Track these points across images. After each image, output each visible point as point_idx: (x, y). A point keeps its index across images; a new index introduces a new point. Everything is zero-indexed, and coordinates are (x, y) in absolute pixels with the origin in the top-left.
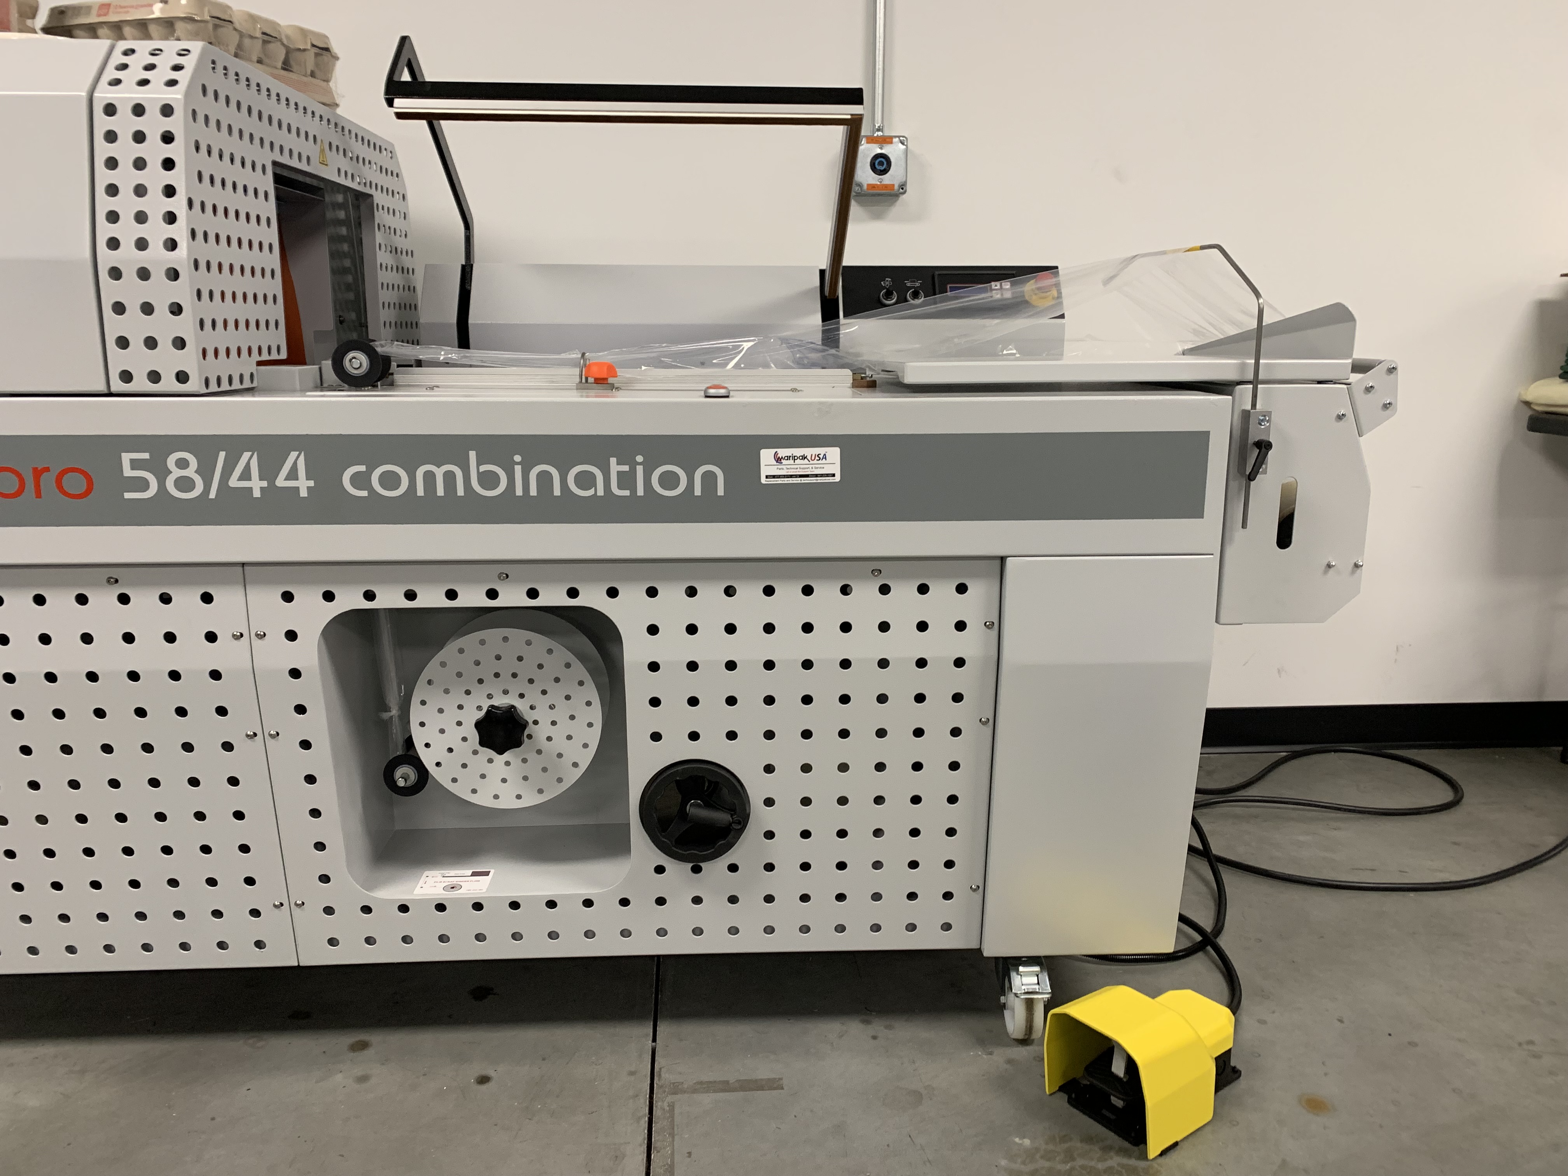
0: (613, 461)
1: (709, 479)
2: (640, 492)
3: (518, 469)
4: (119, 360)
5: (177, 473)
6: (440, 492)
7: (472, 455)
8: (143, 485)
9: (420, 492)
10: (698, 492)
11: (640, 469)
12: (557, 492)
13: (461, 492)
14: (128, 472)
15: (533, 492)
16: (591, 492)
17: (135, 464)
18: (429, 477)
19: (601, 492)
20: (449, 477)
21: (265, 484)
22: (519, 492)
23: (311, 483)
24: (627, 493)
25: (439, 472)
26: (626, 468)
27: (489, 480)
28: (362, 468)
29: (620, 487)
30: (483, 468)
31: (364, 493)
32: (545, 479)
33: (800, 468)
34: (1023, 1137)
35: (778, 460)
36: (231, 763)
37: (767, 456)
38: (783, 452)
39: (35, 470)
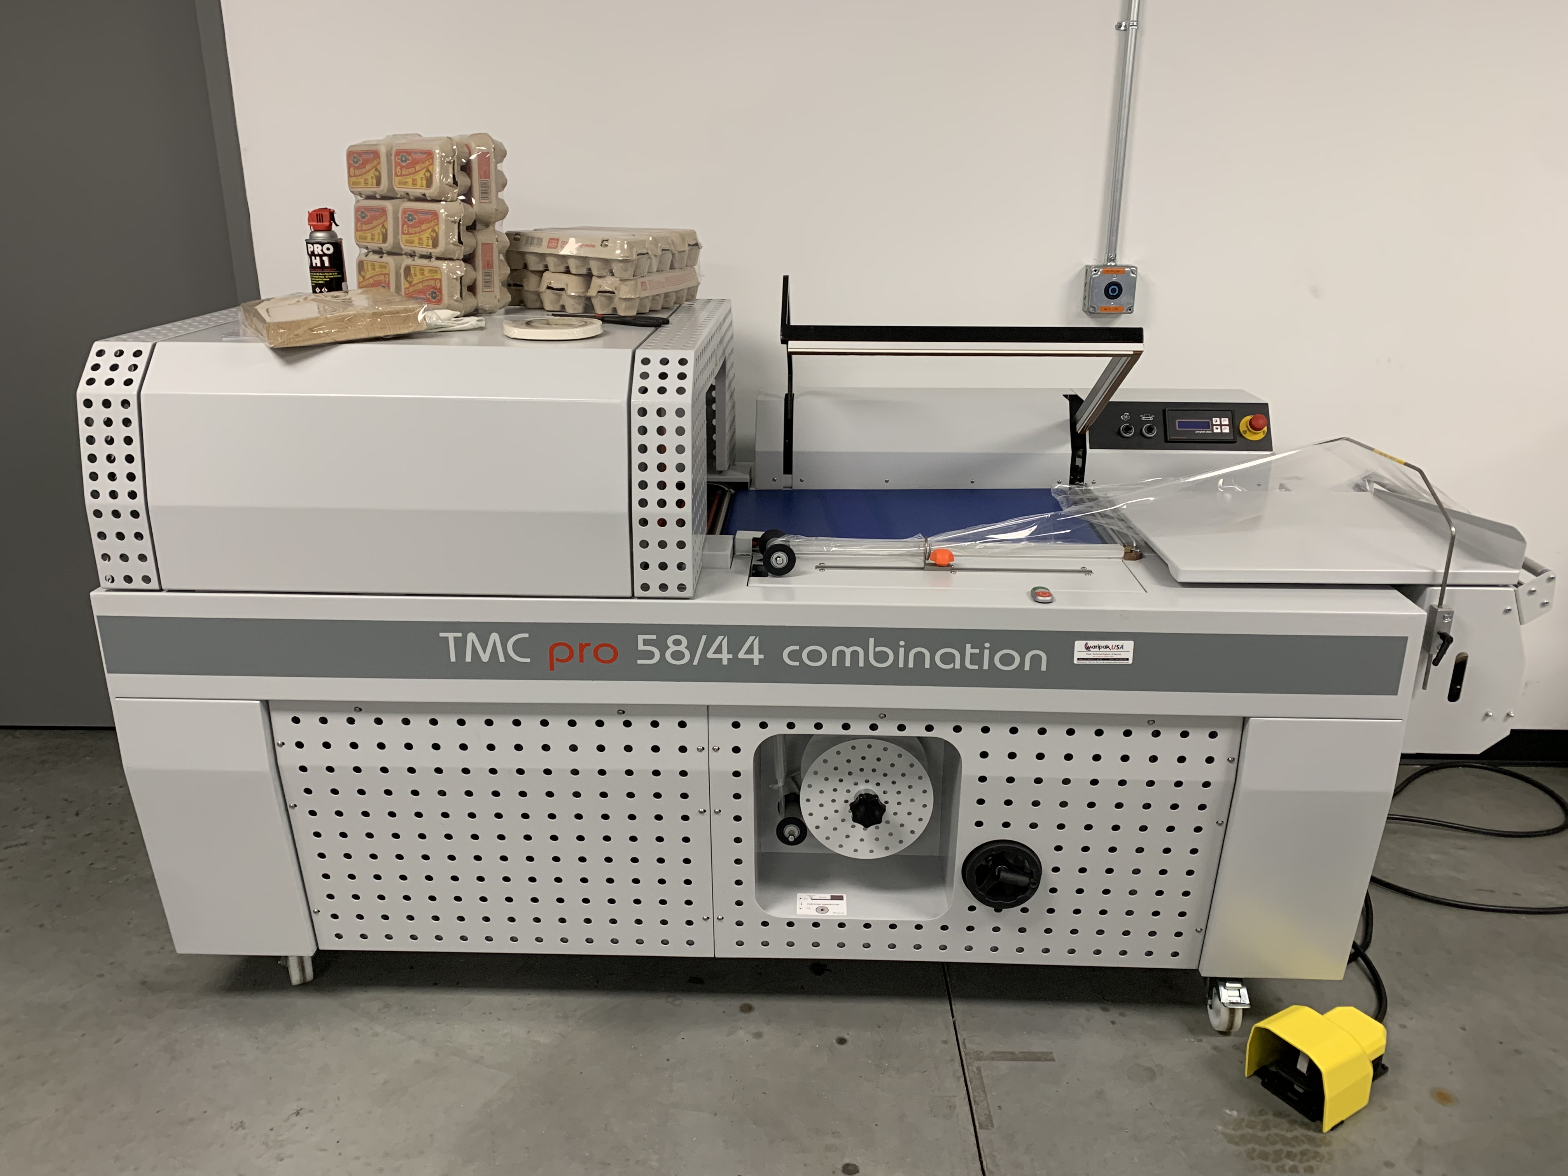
0: (968, 646)
1: (1036, 659)
2: (986, 667)
3: (902, 650)
4: (641, 576)
5: (673, 648)
6: (848, 663)
7: (872, 640)
8: (651, 655)
9: (834, 663)
10: (1027, 667)
11: (987, 652)
12: (927, 665)
13: (861, 664)
14: (641, 647)
15: (911, 665)
16: (951, 666)
17: (646, 642)
18: (841, 654)
19: (958, 666)
20: (855, 654)
21: (731, 656)
22: (901, 665)
23: (762, 657)
24: (976, 667)
25: (848, 651)
26: (977, 651)
27: (881, 657)
28: (797, 648)
29: (971, 664)
30: (878, 649)
31: (797, 664)
32: (919, 657)
33: (1103, 654)
34: (1231, 1110)
35: (1088, 648)
36: (686, 828)
37: (1079, 645)
38: (1091, 643)
39: (581, 645)
